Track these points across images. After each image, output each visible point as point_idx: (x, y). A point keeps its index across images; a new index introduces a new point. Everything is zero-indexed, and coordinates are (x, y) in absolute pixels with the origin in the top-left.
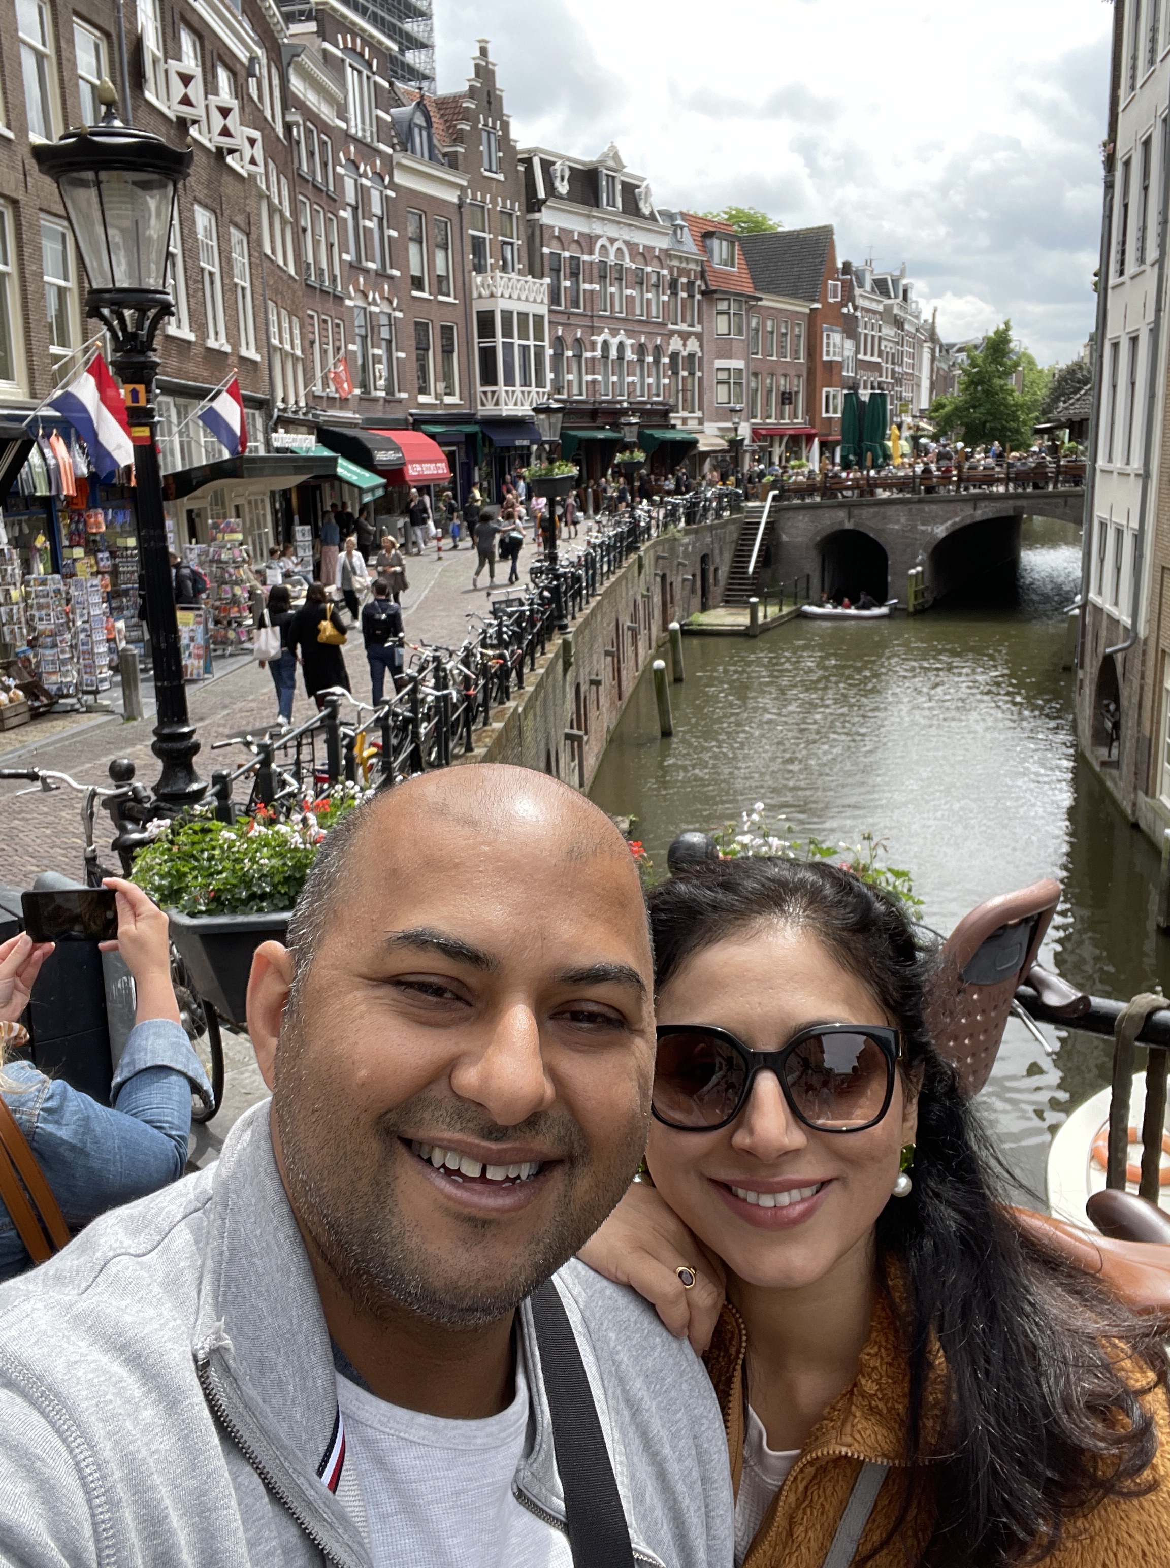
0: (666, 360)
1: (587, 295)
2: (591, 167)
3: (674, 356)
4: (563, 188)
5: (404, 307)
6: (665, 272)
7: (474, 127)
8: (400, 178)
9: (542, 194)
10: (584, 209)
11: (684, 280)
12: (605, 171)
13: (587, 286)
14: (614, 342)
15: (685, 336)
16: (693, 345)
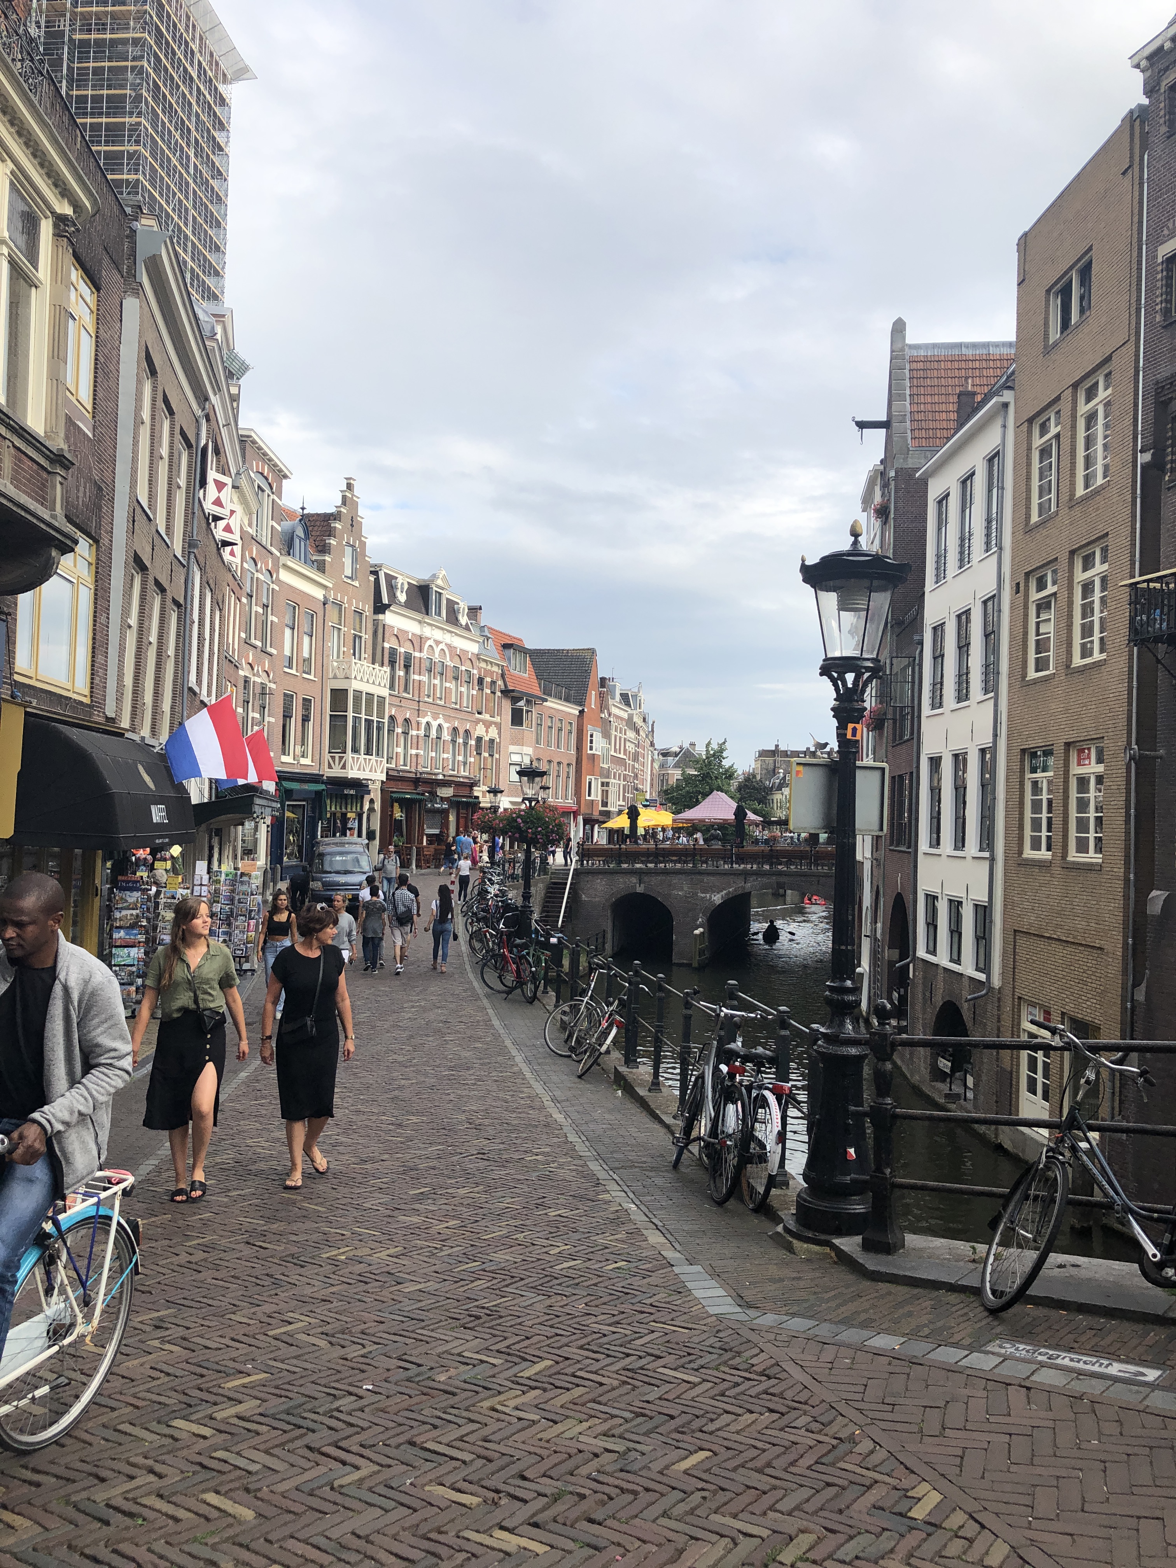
0: (473, 742)
1: (416, 684)
2: (423, 584)
3: (479, 739)
4: (402, 597)
5: (277, 680)
6: (475, 672)
7: (339, 543)
8: (284, 576)
9: (385, 601)
10: (418, 616)
11: (489, 680)
12: (435, 589)
13: (417, 677)
14: (435, 724)
15: (488, 725)
16: (493, 733)
